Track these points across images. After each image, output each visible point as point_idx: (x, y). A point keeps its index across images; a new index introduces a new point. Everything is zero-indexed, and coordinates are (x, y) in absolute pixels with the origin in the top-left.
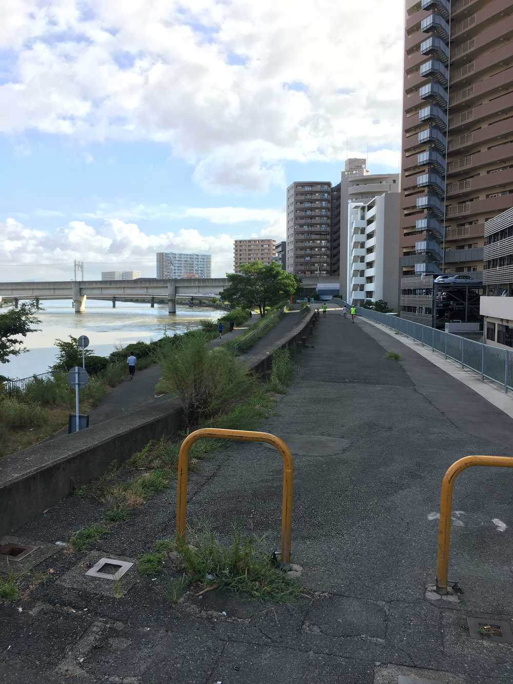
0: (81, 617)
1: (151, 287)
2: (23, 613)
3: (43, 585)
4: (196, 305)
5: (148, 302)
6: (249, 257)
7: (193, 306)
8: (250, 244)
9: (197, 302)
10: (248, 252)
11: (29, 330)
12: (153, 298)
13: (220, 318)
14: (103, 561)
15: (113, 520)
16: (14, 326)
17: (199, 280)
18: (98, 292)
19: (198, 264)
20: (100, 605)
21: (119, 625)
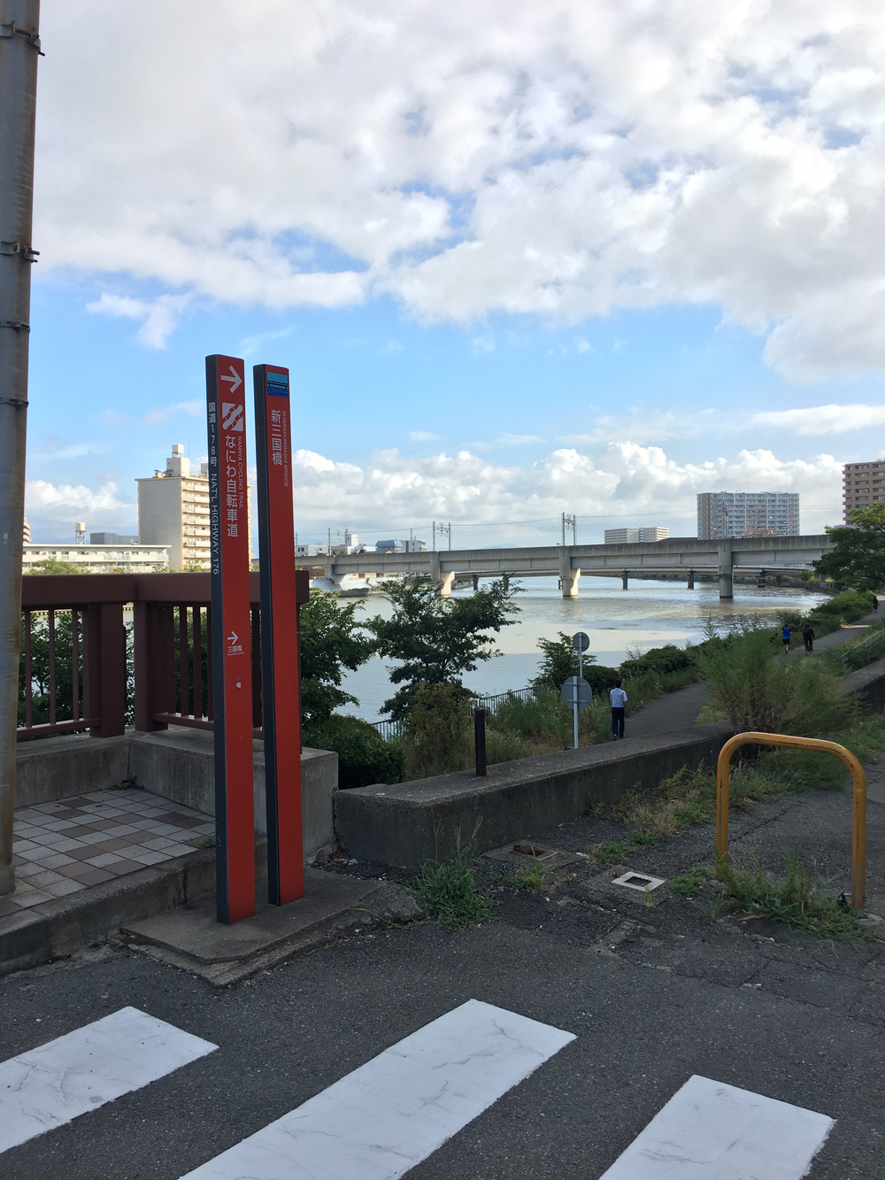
0: (610, 915)
1: (688, 554)
2: (550, 902)
3: (569, 883)
4: (769, 584)
5: (683, 580)
6: (876, 494)
7: (764, 586)
8: (876, 470)
9: (773, 578)
10: (871, 486)
11: (503, 622)
12: (692, 572)
13: (815, 607)
14: (630, 874)
15: (639, 842)
16: (484, 615)
17: (776, 540)
18: (600, 563)
19: (773, 511)
20: (630, 908)
21: (651, 928)
